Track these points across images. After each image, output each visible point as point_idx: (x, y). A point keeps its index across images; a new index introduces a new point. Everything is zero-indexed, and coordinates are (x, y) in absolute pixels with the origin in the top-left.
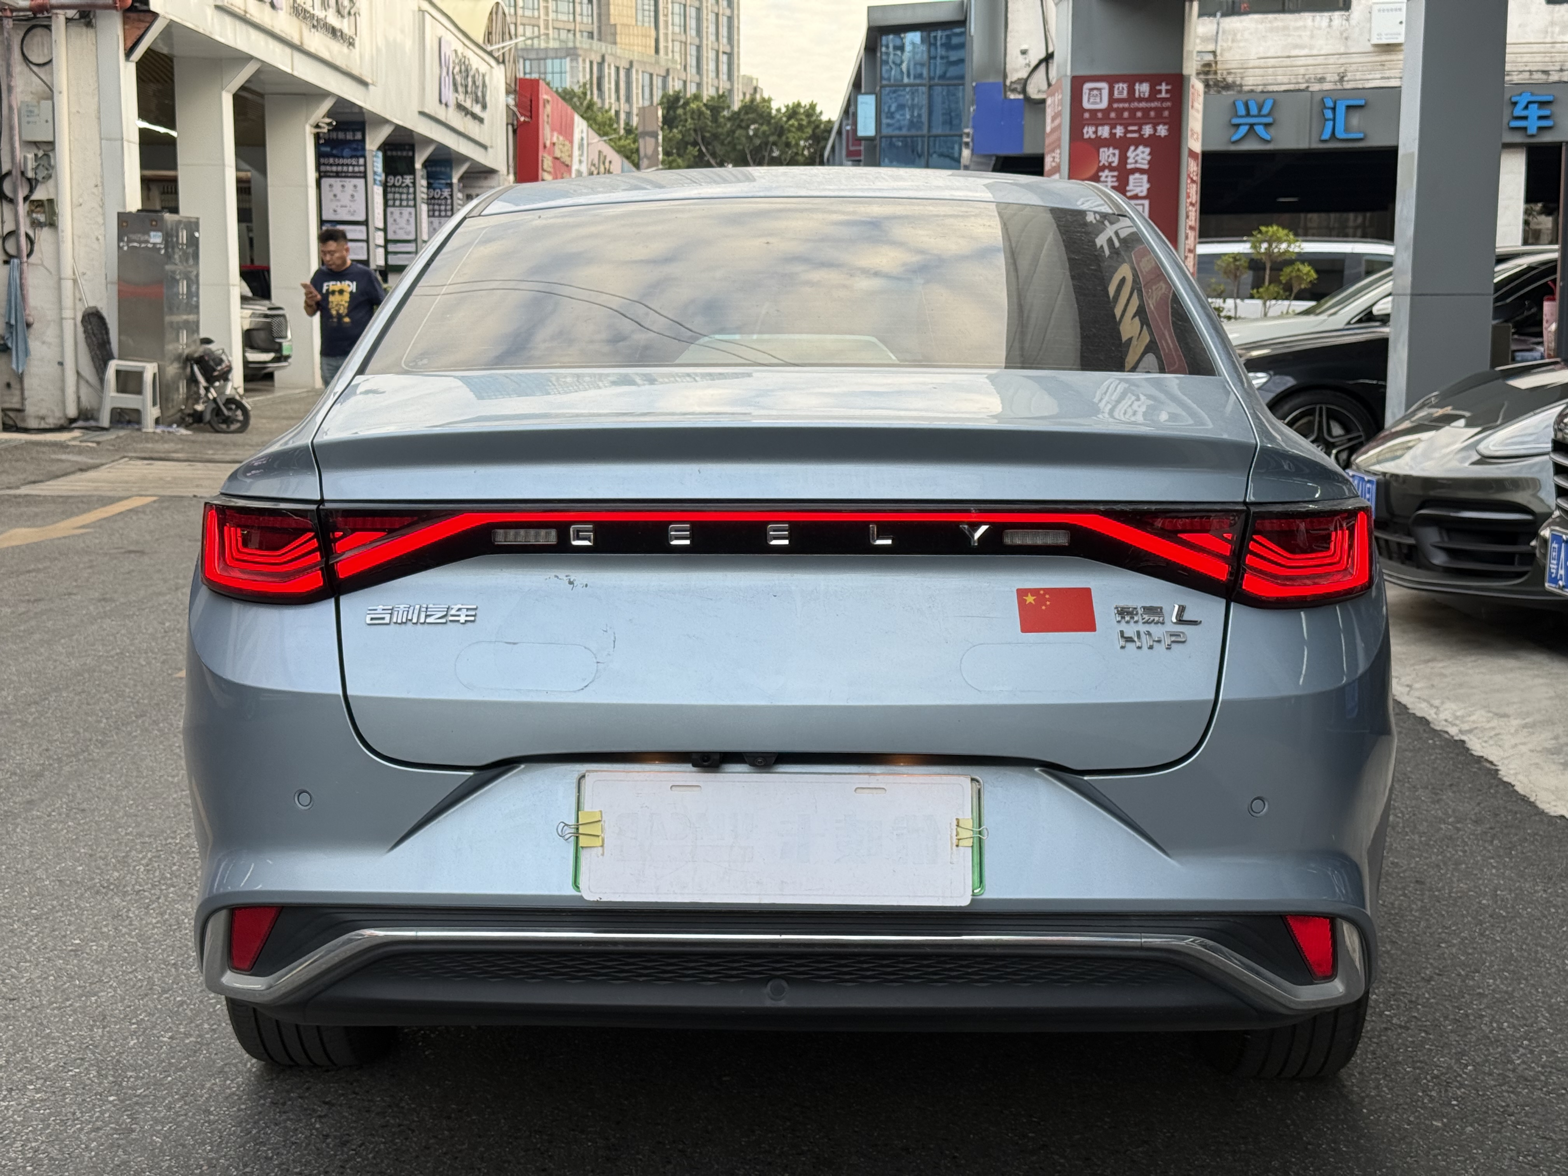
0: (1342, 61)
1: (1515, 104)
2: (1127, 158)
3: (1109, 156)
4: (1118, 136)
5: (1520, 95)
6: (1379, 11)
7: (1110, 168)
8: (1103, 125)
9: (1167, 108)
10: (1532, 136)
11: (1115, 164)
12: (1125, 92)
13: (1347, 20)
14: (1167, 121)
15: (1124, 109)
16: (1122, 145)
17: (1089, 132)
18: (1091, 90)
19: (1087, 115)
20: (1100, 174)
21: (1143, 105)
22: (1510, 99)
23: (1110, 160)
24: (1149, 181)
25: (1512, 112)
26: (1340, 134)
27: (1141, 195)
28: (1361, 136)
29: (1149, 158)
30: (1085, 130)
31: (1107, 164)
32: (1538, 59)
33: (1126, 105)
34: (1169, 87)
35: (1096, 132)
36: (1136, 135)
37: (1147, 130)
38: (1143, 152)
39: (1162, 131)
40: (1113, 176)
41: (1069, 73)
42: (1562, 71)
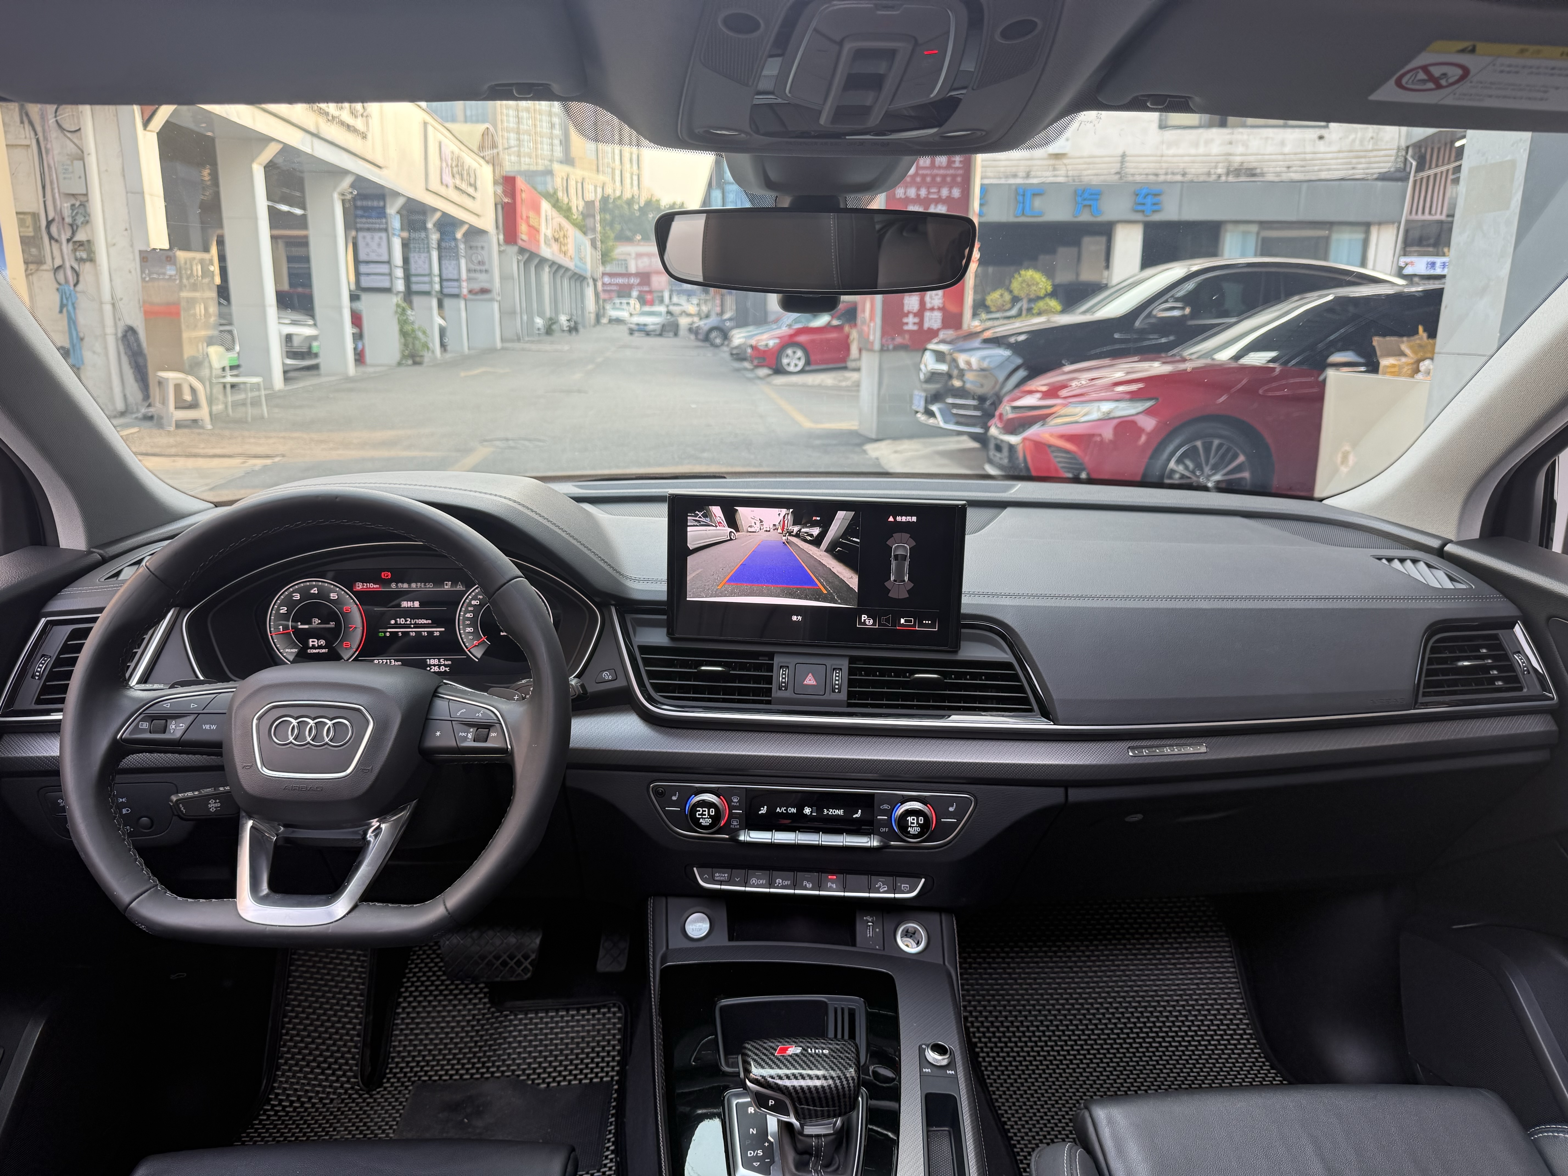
0: (1029, 163)
1: (1139, 195)
5: (1142, 189)
8: (910, 187)
10: (1148, 216)
12: (928, 162)
14: (959, 185)
16: (925, 203)
21: (942, 172)
22: (1136, 191)
25: (1137, 200)
26: (1027, 212)
28: (1040, 214)
32: (1152, 166)
33: (928, 172)
34: (961, 159)
35: (905, 193)
36: (935, 196)
37: (945, 192)
42: (1166, 174)
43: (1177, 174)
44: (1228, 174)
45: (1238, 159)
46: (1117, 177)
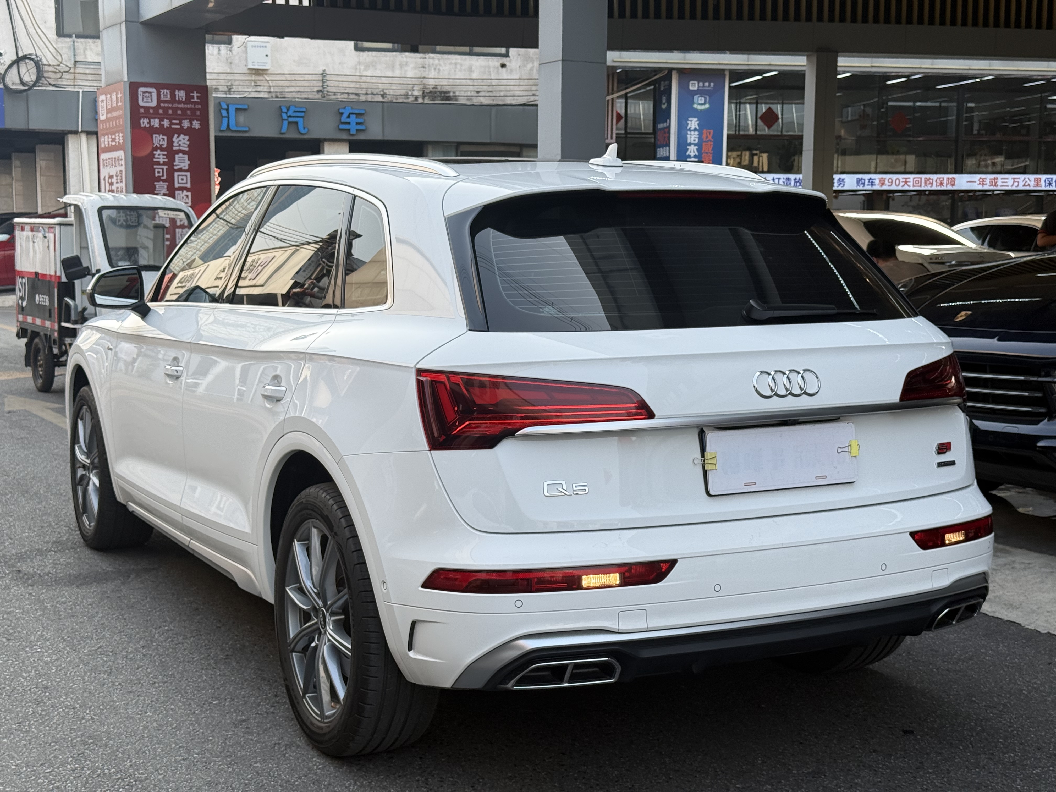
0: (229, 77)
1: (342, 114)
2: (173, 142)
3: (160, 141)
4: (165, 127)
5: (345, 108)
6: (252, 46)
7: (162, 149)
8: (154, 118)
9: (198, 109)
10: (353, 135)
11: (164, 146)
12: (169, 96)
13: (230, 51)
14: (199, 118)
15: (168, 108)
16: (169, 133)
17: (144, 122)
18: (144, 92)
19: (142, 110)
20: (155, 152)
21: (181, 106)
22: (339, 110)
23: (161, 143)
24: (189, 160)
25: (340, 120)
26: (233, 127)
27: (184, 168)
28: (247, 129)
29: (188, 143)
30: (141, 121)
31: (159, 146)
32: (352, 86)
33: (170, 105)
34: (199, 95)
35: (149, 123)
36: (178, 127)
37: (186, 124)
38: (184, 139)
39: (196, 125)
40: (163, 155)
41: (126, 79)
42: (367, 94)
43: (377, 94)
44: (424, 97)
45: (432, 82)
46: (319, 96)
